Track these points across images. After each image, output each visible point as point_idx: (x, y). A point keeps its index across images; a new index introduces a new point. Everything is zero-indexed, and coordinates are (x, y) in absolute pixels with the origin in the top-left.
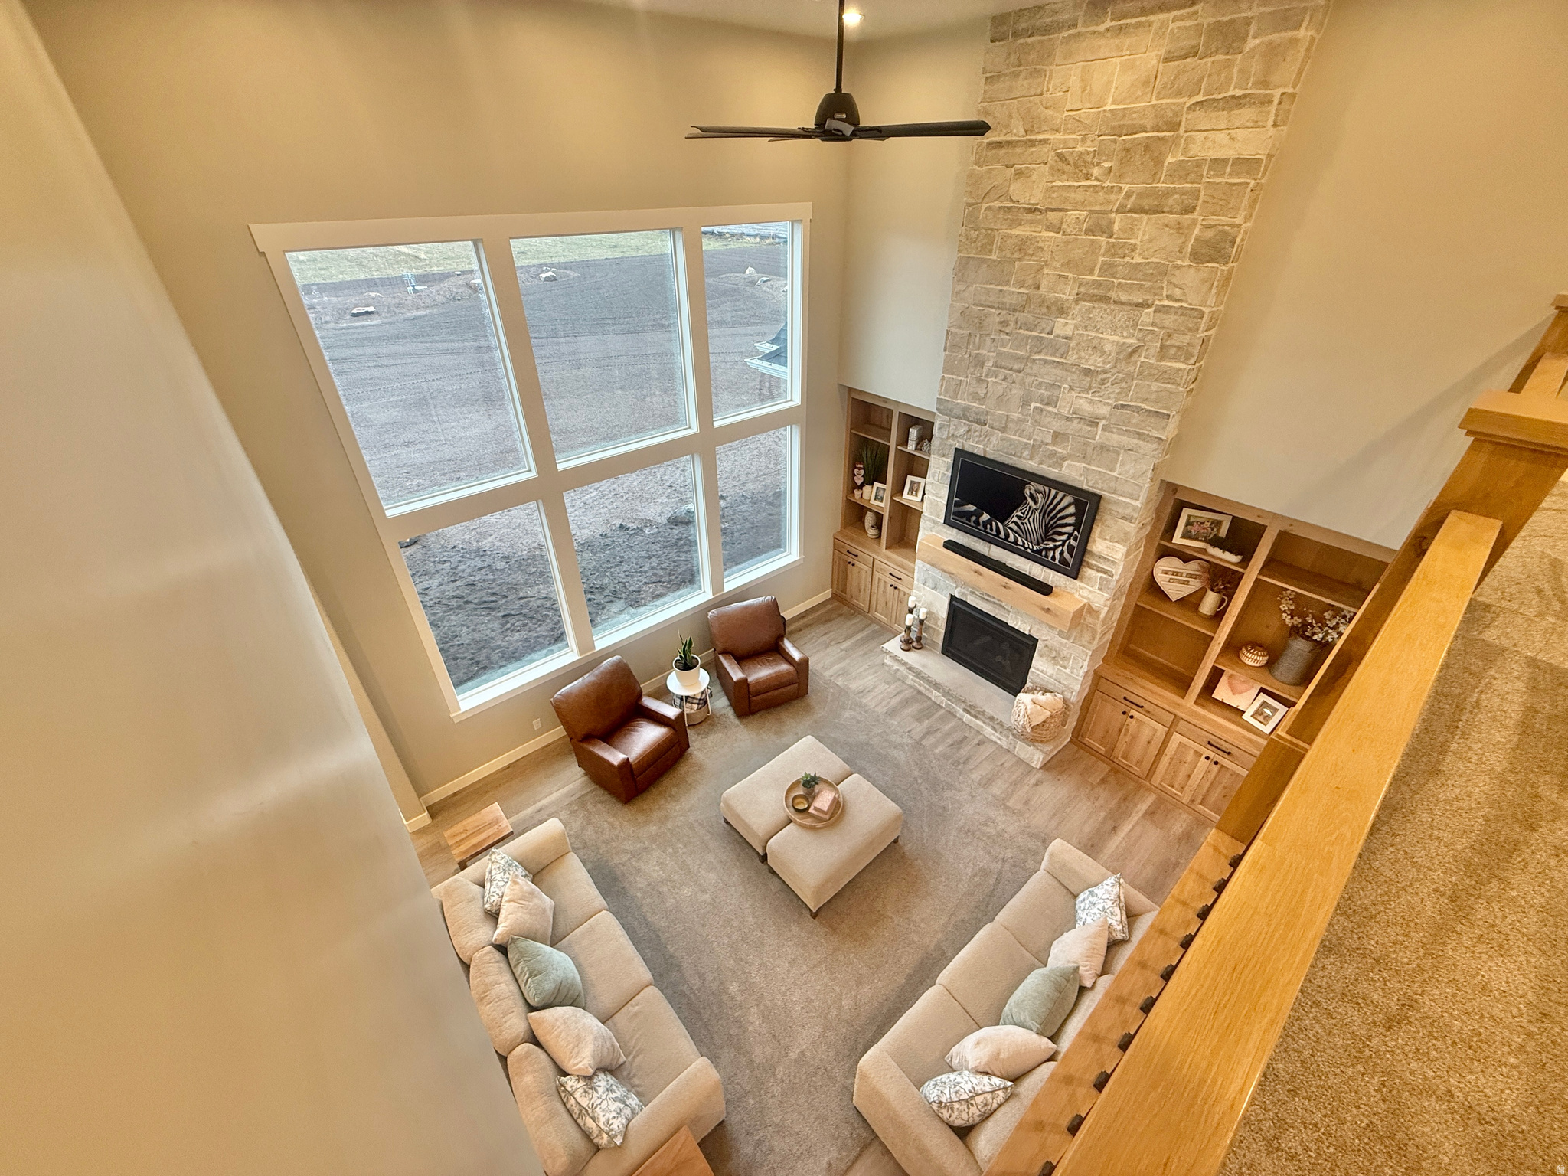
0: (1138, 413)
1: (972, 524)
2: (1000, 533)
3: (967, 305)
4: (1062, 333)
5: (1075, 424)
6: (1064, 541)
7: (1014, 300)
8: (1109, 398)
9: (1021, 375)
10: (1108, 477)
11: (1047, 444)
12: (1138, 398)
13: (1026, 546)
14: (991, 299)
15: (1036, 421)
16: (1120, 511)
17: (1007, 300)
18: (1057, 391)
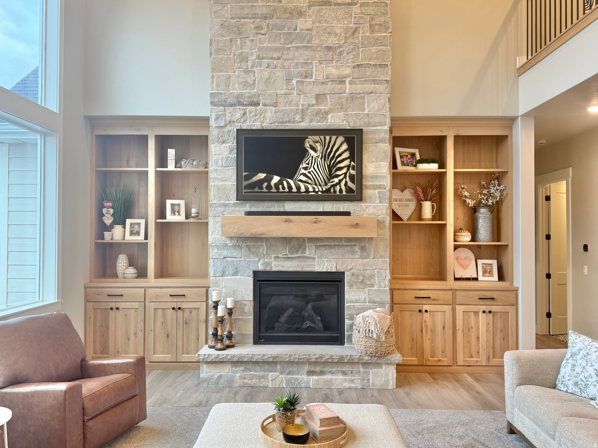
0: (369, 67)
1: (265, 190)
2: (292, 188)
3: (225, 19)
4: (305, 27)
5: (330, 86)
6: (345, 174)
7: (264, 11)
8: (348, 63)
9: (281, 61)
10: (362, 116)
11: (313, 106)
12: (366, 59)
13: (317, 190)
14: (245, 12)
15: (300, 91)
16: (377, 137)
17: (259, 11)
18: (310, 67)
